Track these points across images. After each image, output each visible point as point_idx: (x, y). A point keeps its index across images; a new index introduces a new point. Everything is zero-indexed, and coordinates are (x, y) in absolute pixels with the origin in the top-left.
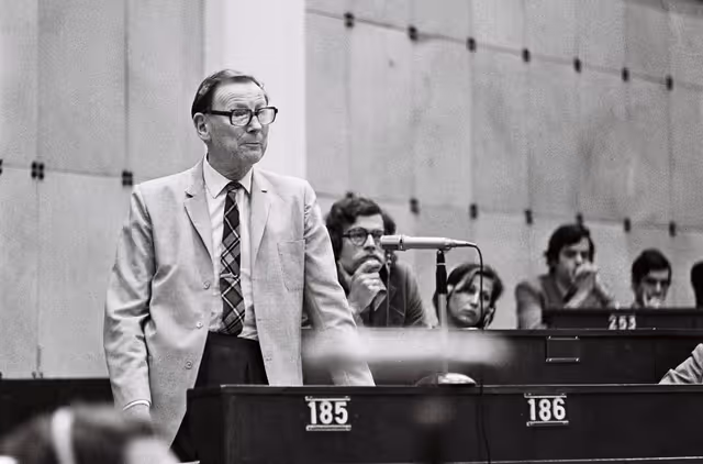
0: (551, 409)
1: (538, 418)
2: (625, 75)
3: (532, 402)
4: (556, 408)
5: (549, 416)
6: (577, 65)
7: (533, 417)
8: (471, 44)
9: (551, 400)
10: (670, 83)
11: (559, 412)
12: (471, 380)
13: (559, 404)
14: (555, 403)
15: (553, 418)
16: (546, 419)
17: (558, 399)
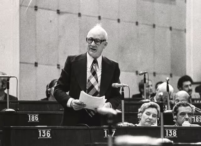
0: (35, 118)
1: (31, 120)
2: (137, 23)
3: (30, 116)
4: (36, 118)
5: (34, 119)
6: (119, 21)
7: (30, 120)
8: (80, 15)
9: (35, 116)
10: (154, 26)
11: (37, 119)
12: (14, 110)
13: (37, 117)
14: (36, 116)
15: (35, 120)
16: (33, 120)
17: (37, 115)
